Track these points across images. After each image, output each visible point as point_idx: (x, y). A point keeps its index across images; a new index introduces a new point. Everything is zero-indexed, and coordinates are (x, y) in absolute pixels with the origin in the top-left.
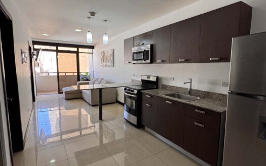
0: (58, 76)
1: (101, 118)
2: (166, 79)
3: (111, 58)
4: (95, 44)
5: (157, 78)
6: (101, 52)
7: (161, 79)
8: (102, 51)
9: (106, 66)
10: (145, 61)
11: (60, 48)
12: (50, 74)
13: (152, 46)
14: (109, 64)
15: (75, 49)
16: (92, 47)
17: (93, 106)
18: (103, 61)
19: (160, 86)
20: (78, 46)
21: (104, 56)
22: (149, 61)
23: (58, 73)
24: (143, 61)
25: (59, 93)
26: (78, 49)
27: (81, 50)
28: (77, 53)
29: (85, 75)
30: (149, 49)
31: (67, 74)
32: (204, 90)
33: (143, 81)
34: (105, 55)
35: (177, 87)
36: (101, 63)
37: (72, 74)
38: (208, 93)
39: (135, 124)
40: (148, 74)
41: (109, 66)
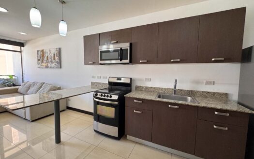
1: (58, 140)
2: (141, 80)
3: (57, 58)
4: (26, 41)
5: (131, 79)
6: (38, 51)
8: (41, 49)
9: (47, 67)
10: (121, 61)
13: (131, 45)
14: (53, 65)
16: (21, 45)
17: (33, 121)
18: (42, 62)
21: (43, 55)
22: (128, 61)
24: (119, 61)
29: (7, 79)
30: (129, 48)
32: (187, 89)
34: (46, 55)
35: (155, 88)
36: (39, 64)
38: (192, 91)
39: (116, 135)
40: (119, 76)
41: (53, 68)
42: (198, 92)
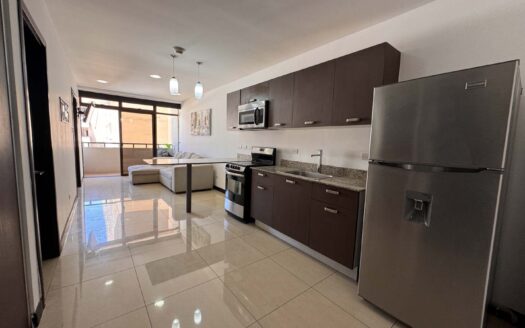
0: (121, 149)
1: (189, 210)
2: (287, 151)
3: (207, 122)
4: (183, 102)
5: (275, 150)
6: (192, 114)
7: (280, 151)
8: (194, 111)
9: (198, 134)
10: (256, 124)
11: (125, 105)
12: (107, 146)
13: (267, 103)
14: (204, 131)
15: (151, 108)
16: (178, 106)
17: (178, 193)
18: (195, 127)
19: (278, 161)
20: (155, 104)
21: (196, 119)
22: (262, 125)
23: (121, 144)
24: (255, 126)
25: (122, 175)
26: (155, 108)
27: (159, 109)
28: (154, 114)
29: (166, 149)
30: (264, 108)
31: (136, 146)
33: (254, 155)
34: (198, 118)
36: (192, 130)
37: (144, 147)
38: (344, 169)
39: (241, 216)
40: (262, 146)
41: (203, 135)
42: (351, 170)
